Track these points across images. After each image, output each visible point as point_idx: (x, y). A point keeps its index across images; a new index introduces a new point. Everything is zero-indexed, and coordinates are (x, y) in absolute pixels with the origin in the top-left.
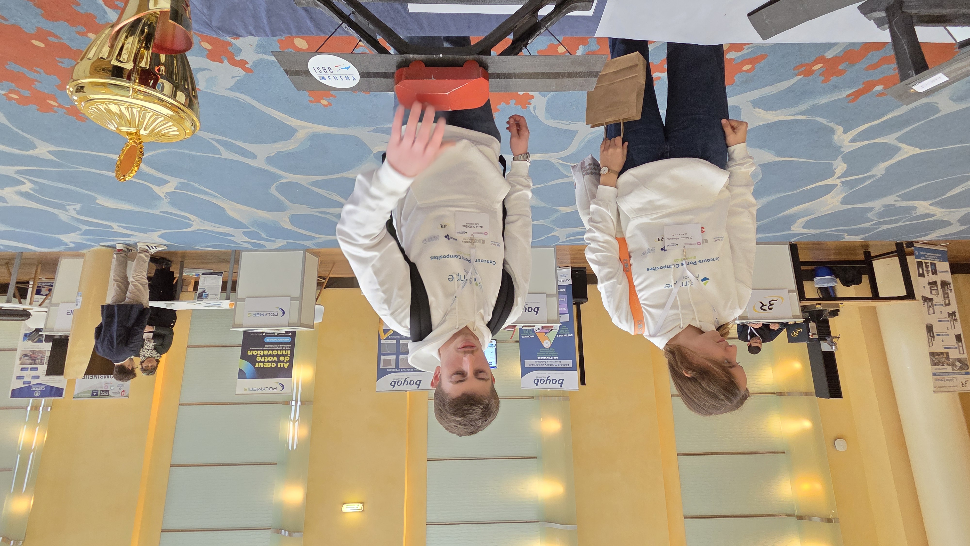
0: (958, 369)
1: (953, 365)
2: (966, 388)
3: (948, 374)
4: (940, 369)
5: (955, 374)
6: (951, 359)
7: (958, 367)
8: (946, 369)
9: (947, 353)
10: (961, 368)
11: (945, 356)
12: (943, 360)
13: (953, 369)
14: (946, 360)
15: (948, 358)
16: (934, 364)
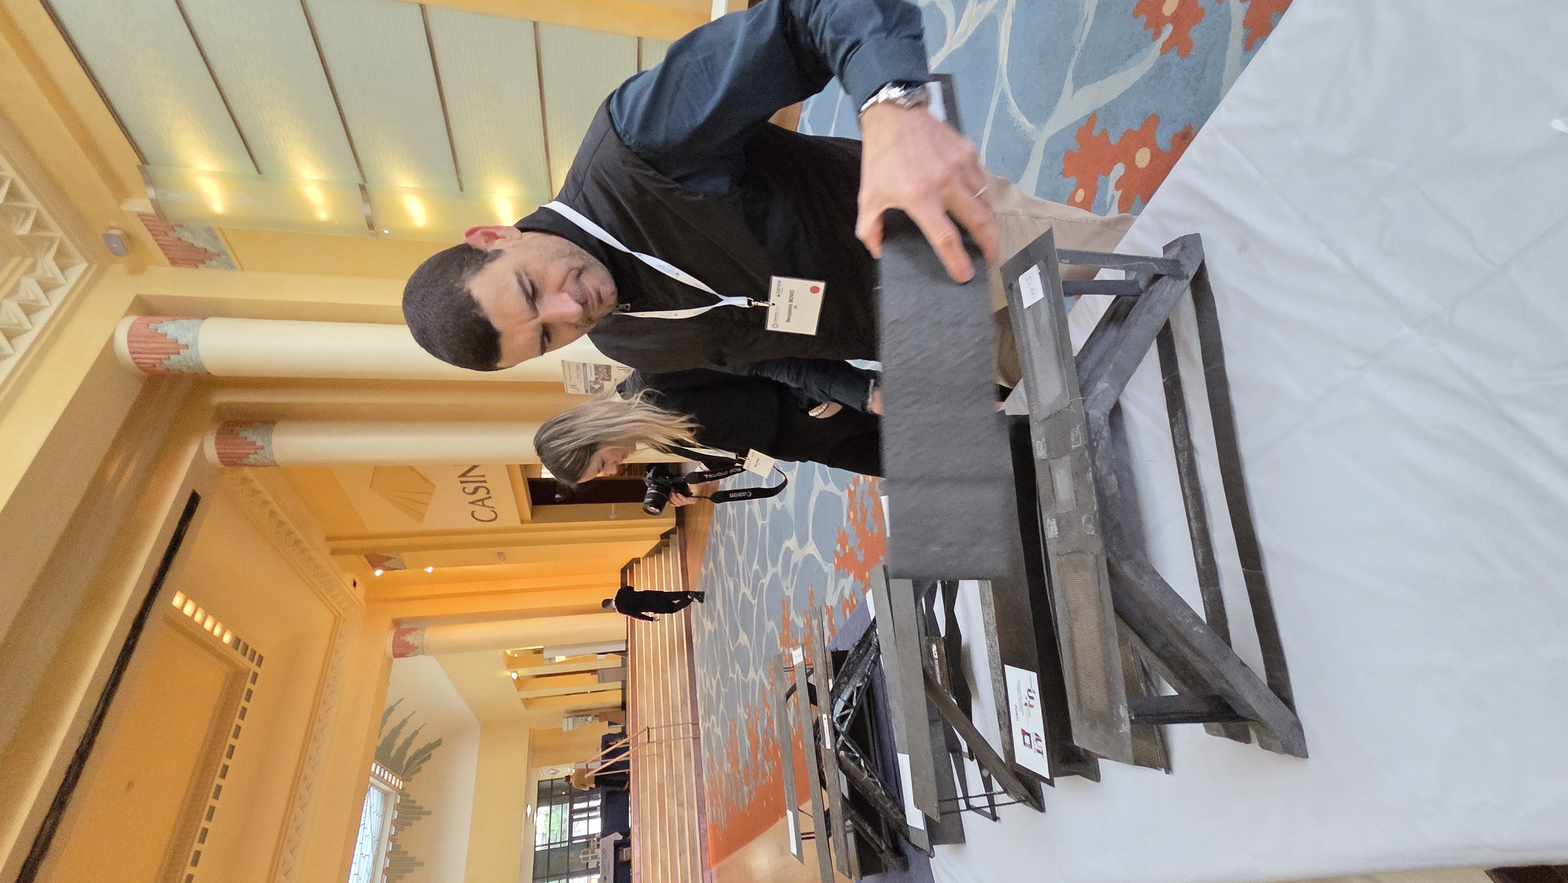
0: (591, 386)
1: (596, 383)
2: (569, 388)
3: (585, 377)
4: (591, 370)
5: (586, 380)
6: (603, 383)
7: (593, 386)
8: (591, 376)
9: (610, 380)
10: (592, 388)
11: (606, 378)
12: (602, 376)
13: (590, 381)
14: (601, 378)
15: (604, 379)
16: (597, 367)
